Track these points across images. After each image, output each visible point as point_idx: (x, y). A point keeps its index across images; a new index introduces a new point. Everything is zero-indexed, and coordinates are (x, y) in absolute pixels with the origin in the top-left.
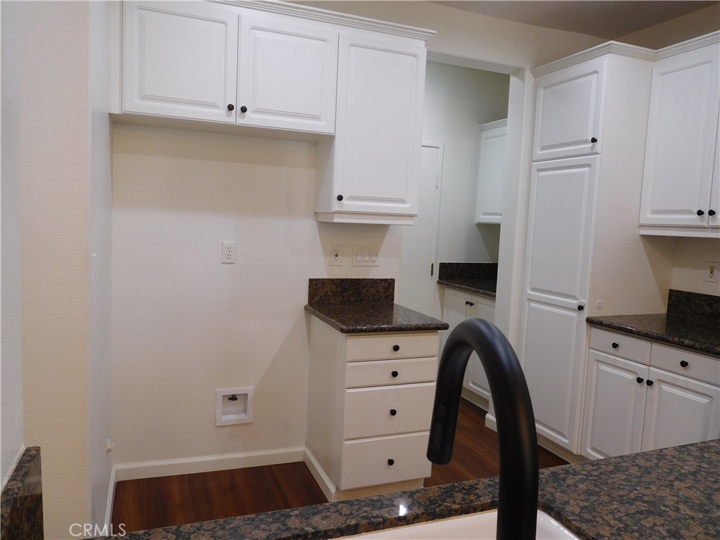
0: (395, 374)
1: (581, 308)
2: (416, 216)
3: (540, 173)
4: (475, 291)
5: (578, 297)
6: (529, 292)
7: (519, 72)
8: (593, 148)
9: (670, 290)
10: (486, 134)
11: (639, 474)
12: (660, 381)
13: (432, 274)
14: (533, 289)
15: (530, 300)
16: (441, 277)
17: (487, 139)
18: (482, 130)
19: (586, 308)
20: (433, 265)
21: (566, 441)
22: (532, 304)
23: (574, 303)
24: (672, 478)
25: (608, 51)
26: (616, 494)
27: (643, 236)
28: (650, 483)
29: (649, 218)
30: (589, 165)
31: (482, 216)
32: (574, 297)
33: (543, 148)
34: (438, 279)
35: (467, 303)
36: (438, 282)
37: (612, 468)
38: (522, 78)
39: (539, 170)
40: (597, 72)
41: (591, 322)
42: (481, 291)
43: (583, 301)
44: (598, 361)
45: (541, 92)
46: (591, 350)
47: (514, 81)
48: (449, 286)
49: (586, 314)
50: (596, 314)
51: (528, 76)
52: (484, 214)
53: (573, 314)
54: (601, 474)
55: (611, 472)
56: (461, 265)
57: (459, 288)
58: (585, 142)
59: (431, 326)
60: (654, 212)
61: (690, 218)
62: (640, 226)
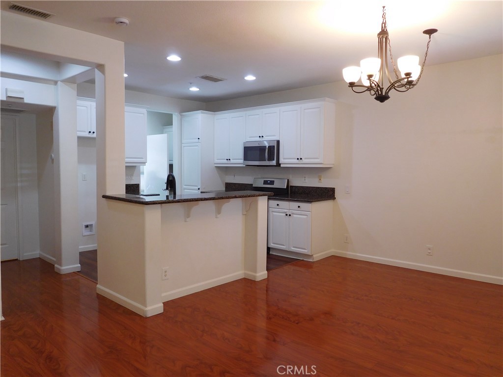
6: (184, 186)
9: (226, 183)
17: (166, 132)
18: (164, 128)
19: (200, 189)
22: (185, 190)
25: (200, 113)
27: (216, 167)
30: (198, 146)
32: (197, 186)
33: (185, 140)
39: (184, 147)
40: (198, 118)
43: (199, 187)
47: (174, 116)
50: (204, 190)
53: (197, 191)
58: (196, 139)
60: (217, 160)
61: (226, 161)
62: (215, 164)
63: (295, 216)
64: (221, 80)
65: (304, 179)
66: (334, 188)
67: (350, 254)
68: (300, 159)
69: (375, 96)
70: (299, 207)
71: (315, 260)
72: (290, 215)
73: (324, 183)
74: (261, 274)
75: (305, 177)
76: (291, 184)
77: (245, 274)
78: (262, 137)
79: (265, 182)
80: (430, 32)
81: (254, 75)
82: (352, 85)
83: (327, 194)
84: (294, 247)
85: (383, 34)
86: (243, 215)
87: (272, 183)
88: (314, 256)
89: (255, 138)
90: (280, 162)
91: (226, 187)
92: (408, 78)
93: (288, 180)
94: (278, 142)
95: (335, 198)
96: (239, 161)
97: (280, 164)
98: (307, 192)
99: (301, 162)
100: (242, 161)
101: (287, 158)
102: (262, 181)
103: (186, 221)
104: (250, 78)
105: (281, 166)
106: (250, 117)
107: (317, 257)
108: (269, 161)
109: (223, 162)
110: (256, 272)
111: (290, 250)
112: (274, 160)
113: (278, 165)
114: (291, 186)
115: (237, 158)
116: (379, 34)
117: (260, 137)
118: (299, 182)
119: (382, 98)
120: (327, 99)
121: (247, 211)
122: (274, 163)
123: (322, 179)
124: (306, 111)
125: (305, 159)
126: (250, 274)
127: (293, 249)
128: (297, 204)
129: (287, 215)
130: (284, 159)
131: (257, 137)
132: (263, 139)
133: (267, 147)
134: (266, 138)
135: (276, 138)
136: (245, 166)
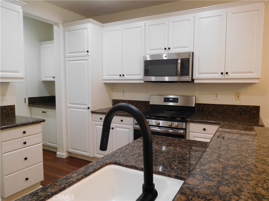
0: (25, 143)
1: (89, 108)
2: (24, 78)
3: (69, 62)
4: (46, 107)
5: (87, 104)
6: (69, 105)
7: (57, 24)
8: (87, 54)
9: (113, 100)
10: (42, 46)
11: (132, 148)
12: (115, 127)
13: (25, 102)
14: (71, 104)
15: (70, 108)
16: (29, 103)
17: (43, 48)
18: (41, 44)
19: (90, 108)
20: (25, 99)
21: (88, 154)
22: (71, 109)
23: (86, 107)
24: (139, 147)
25: (90, 22)
26: (130, 154)
27: (104, 83)
28: (136, 150)
29: (106, 77)
30: (87, 60)
31: (44, 78)
32: (86, 105)
33: (69, 53)
34: (28, 104)
35: (43, 112)
36: (28, 105)
37: (125, 149)
38: (59, 27)
39: (68, 61)
40: (86, 28)
41: (92, 112)
42: (49, 107)
43: (89, 106)
44: (96, 125)
45: (67, 33)
46: (93, 122)
47: (55, 27)
48: (33, 106)
49: (90, 110)
50: (94, 109)
51: (61, 26)
52: (45, 77)
53: (86, 110)
54: (123, 151)
55: (125, 150)
56: (37, 98)
57: (39, 106)
58: (84, 52)
59: (38, 121)
60: (107, 75)
62: (103, 80)
66: (259, 107)
68: (224, 73)
76: (197, 102)
78: (169, 49)
79: (166, 100)
83: (250, 113)
87: (176, 100)
89: (161, 50)
90: (194, 78)
93: (195, 97)
94: (193, 53)
96: (139, 76)
102: (162, 98)
105: (195, 82)
108: (180, 76)
112: (188, 75)
113: (193, 80)
114: (198, 104)
117: (165, 49)
122: (188, 78)
125: (233, 73)
130: (200, 74)
132: (170, 52)
133: (179, 61)
134: (173, 51)
135: (188, 50)
136: (143, 82)
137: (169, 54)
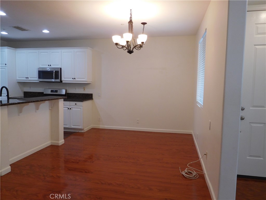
9: (24, 92)
25: (7, 48)
27: (17, 82)
30: (5, 69)
40: (5, 51)
60: (19, 78)
61: (25, 79)
62: (17, 80)
63: (73, 109)
64: (27, 30)
65: (75, 89)
66: (92, 94)
67: (101, 126)
68: (74, 78)
69: (127, 50)
70: (76, 104)
71: (85, 131)
72: (70, 109)
73: (87, 91)
74: (61, 141)
75: (76, 88)
76: (67, 92)
77: (51, 142)
78: (50, 65)
79: (52, 91)
80: (144, 24)
81: (48, 30)
82: (117, 44)
83: (89, 97)
84: (73, 126)
85: (131, 22)
86: (50, 110)
87: (56, 91)
88: (85, 129)
89: (46, 66)
90: (62, 80)
91: (24, 94)
92: (143, 44)
93: (66, 90)
94: (61, 69)
95: (93, 99)
96: (36, 79)
97: (62, 81)
98: (77, 96)
99: (75, 80)
100: (37, 79)
101: (66, 77)
102: (50, 90)
103: (19, 115)
104: (46, 31)
105: (63, 82)
106: (41, 53)
107: (86, 129)
108: (55, 79)
109: (23, 79)
110: (58, 140)
111: (71, 127)
112: (59, 79)
113: (61, 81)
114: (68, 93)
115: (34, 77)
116: (129, 22)
117: (49, 65)
118: (72, 91)
119: (130, 52)
120: (89, 48)
121: (51, 108)
122: (59, 80)
123: (85, 89)
124: (77, 53)
125: (77, 78)
126: (55, 142)
127: (73, 127)
128: (74, 103)
129: (68, 109)
130: (64, 78)
131: (47, 65)
132: (51, 67)
133: (54, 71)
134: (52, 66)
135: (59, 67)
136: (39, 82)
137: (50, 68)
